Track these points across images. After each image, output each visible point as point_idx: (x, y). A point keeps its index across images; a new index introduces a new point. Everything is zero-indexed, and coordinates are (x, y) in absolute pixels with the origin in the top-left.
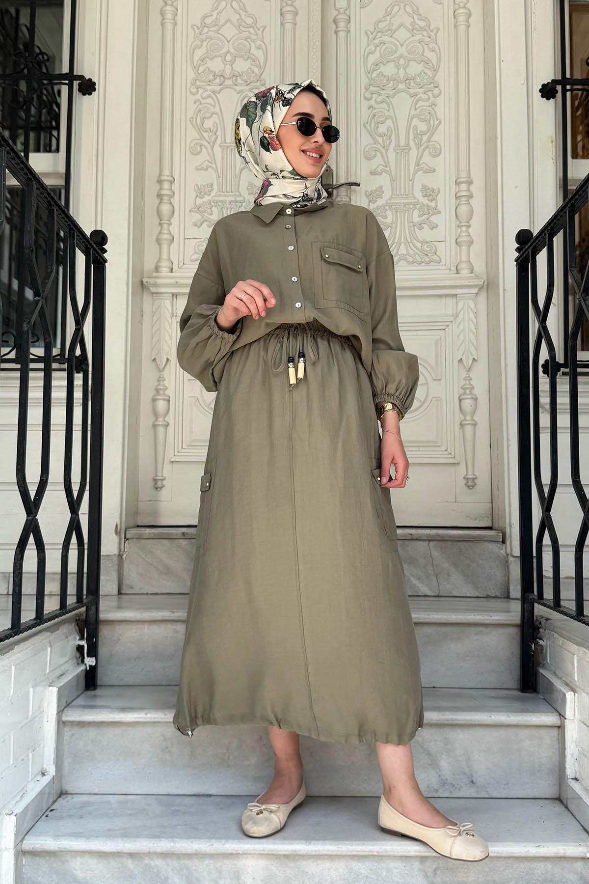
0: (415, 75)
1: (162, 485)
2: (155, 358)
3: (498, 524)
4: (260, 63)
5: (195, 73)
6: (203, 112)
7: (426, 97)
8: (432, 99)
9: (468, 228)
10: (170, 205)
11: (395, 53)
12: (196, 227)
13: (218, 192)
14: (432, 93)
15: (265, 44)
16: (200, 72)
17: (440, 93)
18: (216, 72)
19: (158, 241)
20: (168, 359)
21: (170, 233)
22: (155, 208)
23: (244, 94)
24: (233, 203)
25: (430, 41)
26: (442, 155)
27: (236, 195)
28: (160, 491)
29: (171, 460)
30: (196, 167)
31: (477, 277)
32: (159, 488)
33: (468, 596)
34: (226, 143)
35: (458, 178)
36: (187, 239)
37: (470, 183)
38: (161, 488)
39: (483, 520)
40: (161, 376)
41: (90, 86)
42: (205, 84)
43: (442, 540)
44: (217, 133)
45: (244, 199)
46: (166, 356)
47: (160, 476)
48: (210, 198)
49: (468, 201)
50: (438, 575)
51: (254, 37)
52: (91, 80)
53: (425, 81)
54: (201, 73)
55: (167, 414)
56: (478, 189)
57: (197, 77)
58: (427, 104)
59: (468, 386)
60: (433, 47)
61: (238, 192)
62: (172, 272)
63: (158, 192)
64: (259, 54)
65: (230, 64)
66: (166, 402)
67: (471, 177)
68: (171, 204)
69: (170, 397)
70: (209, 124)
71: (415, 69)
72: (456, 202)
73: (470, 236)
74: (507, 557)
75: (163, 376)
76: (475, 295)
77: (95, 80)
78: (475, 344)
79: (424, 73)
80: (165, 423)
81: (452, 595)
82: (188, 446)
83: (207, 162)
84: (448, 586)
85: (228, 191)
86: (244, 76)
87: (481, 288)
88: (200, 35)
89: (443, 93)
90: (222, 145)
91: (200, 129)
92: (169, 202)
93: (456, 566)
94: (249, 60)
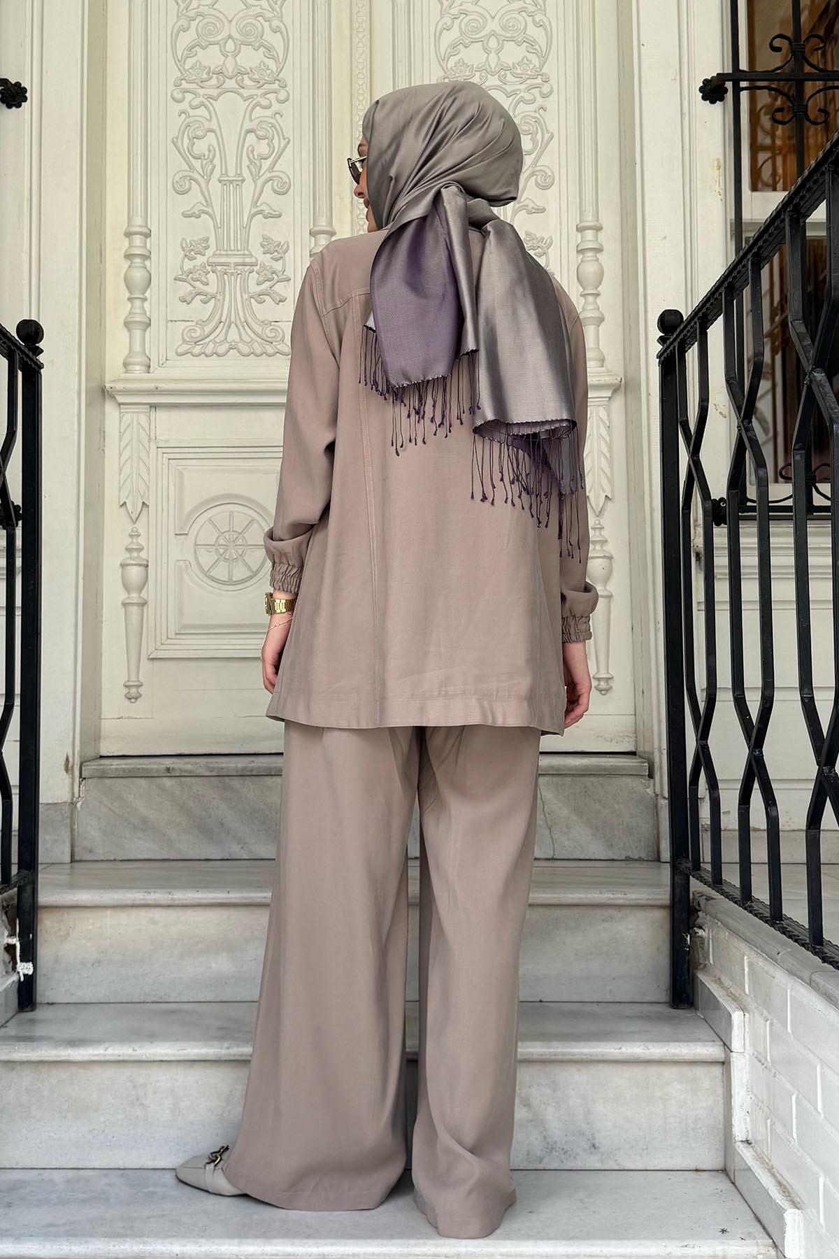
0: (513, 64)
1: (138, 695)
2: (125, 503)
3: (644, 747)
4: (277, 53)
5: (179, 69)
6: (192, 128)
7: (531, 97)
8: (540, 101)
9: (596, 299)
10: (145, 271)
11: (482, 31)
12: (185, 303)
13: (217, 250)
14: (540, 92)
15: (284, 24)
16: (186, 67)
17: (551, 92)
18: (212, 69)
19: (127, 324)
20: (143, 503)
21: (145, 314)
22: (122, 276)
23: (254, 102)
24: (240, 267)
25: (537, 11)
26: (555, 188)
27: (244, 255)
28: (135, 702)
29: (151, 657)
30: (182, 214)
31: (611, 372)
32: (133, 698)
33: (598, 858)
34: (228, 176)
35: (580, 222)
36: (172, 321)
37: (598, 229)
38: (136, 699)
39: (622, 742)
40: (135, 529)
41: (18, 93)
42: (194, 86)
43: (559, 773)
44: (214, 162)
45: (257, 260)
46: (142, 497)
47: (134, 681)
48: (204, 259)
49: (596, 257)
50: (551, 826)
51: (268, 15)
52: (20, 84)
53: (529, 73)
54: (188, 70)
55: (145, 585)
56: (610, 238)
57: (183, 75)
58: (531, 107)
59: (599, 539)
60: (540, 21)
61: (248, 250)
62: (149, 373)
63: (126, 252)
64: (276, 41)
65: (232, 55)
66: (142, 569)
67: (600, 221)
68: (146, 268)
69: (148, 561)
70: (201, 147)
71: (513, 54)
72: (577, 257)
73: (599, 309)
74: (657, 799)
75: (138, 530)
76: (607, 399)
77: (25, 84)
78: (609, 475)
79: (527, 60)
80: (140, 601)
81: (571, 857)
82: (176, 634)
83: (199, 204)
84: (567, 842)
85: (232, 248)
86: (254, 74)
87: (616, 389)
88: (187, 12)
89: (555, 91)
90: (222, 179)
91: (189, 156)
92: (142, 265)
93: (578, 812)
94: (262, 48)
